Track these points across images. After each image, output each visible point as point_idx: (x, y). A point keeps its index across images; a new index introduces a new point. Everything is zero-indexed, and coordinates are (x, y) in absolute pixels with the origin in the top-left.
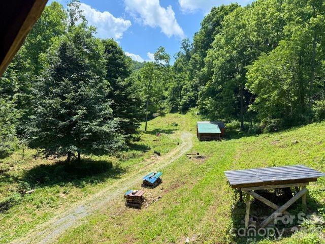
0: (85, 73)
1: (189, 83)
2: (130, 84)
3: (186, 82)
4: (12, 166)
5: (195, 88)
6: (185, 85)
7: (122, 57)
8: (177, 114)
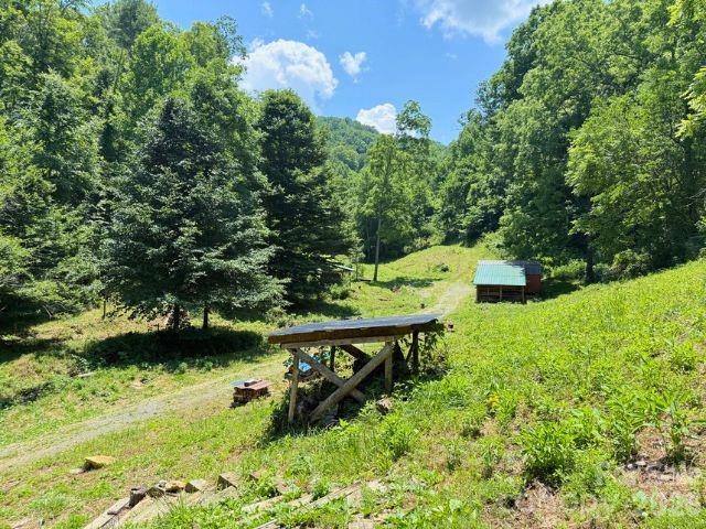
0: (208, 157)
1: (485, 177)
2: (321, 180)
3: (479, 175)
4: (79, 332)
5: (498, 188)
6: (477, 181)
7: (308, 125)
8: (457, 247)
